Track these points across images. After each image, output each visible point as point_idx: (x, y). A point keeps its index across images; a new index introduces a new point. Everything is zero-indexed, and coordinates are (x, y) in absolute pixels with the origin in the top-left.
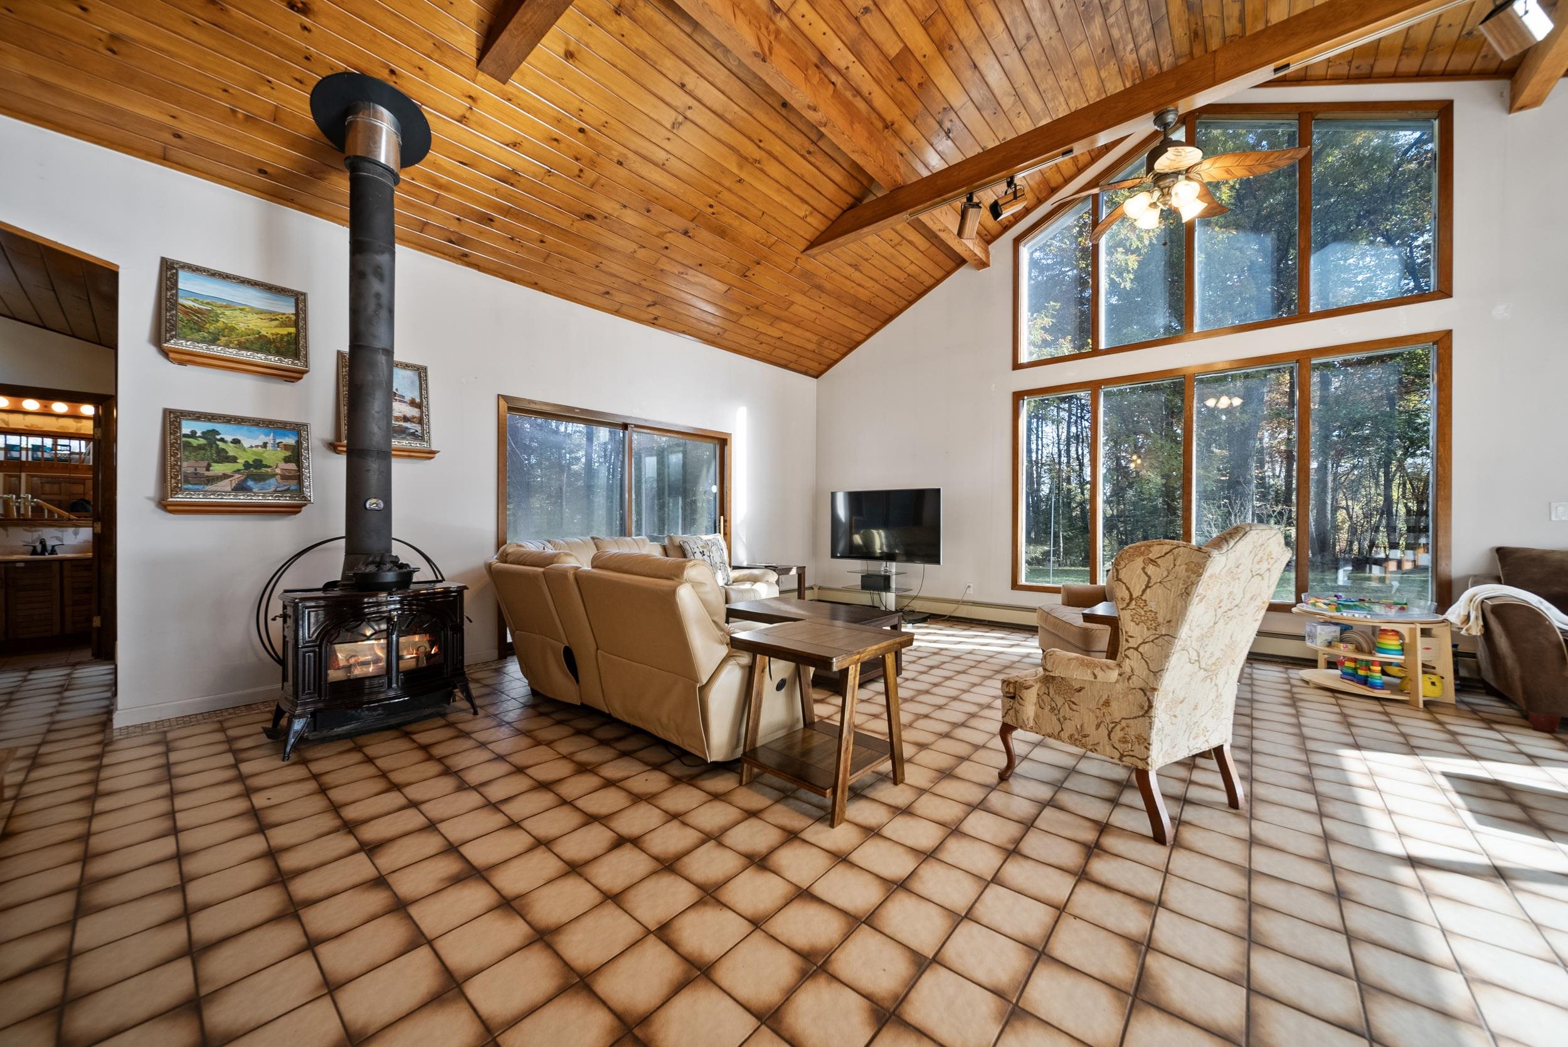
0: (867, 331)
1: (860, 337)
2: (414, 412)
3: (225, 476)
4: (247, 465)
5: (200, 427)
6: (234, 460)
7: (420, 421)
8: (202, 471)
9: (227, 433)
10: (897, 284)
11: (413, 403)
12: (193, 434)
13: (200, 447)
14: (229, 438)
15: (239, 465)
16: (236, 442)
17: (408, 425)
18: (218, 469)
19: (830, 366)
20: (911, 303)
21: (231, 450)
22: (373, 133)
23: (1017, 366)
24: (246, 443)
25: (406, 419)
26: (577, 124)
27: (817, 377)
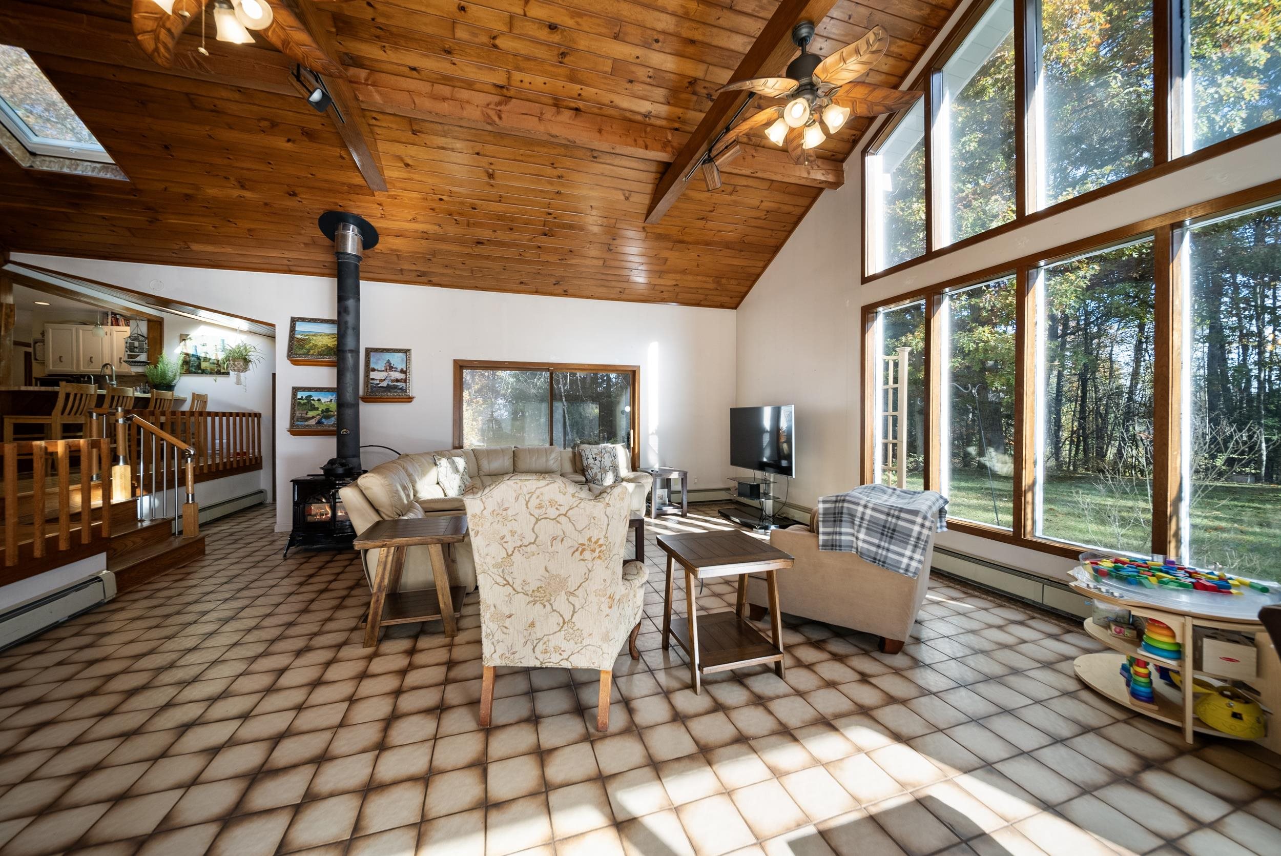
0: (761, 264)
1: (758, 270)
2: (402, 376)
3: (313, 417)
4: (323, 411)
5: (304, 394)
6: (317, 409)
7: (405, 381)
8: (304, 415)
9: (315, 396)
10: (760, 221)
11: (402, 371)
12: (302, 398)
13: (304, 404)
14: (316, 399)
15: (319, 412)
16: (319, 400)
17: (398, 384)
18: (311, 414)
19: (743, 297)
20: (790, 232)
21: (316, 404)
22: (344, 237)
23: (865, 280)
24: (323, 401)
25: (397, 381)
26: (436, 197)
27: (735, 308)
